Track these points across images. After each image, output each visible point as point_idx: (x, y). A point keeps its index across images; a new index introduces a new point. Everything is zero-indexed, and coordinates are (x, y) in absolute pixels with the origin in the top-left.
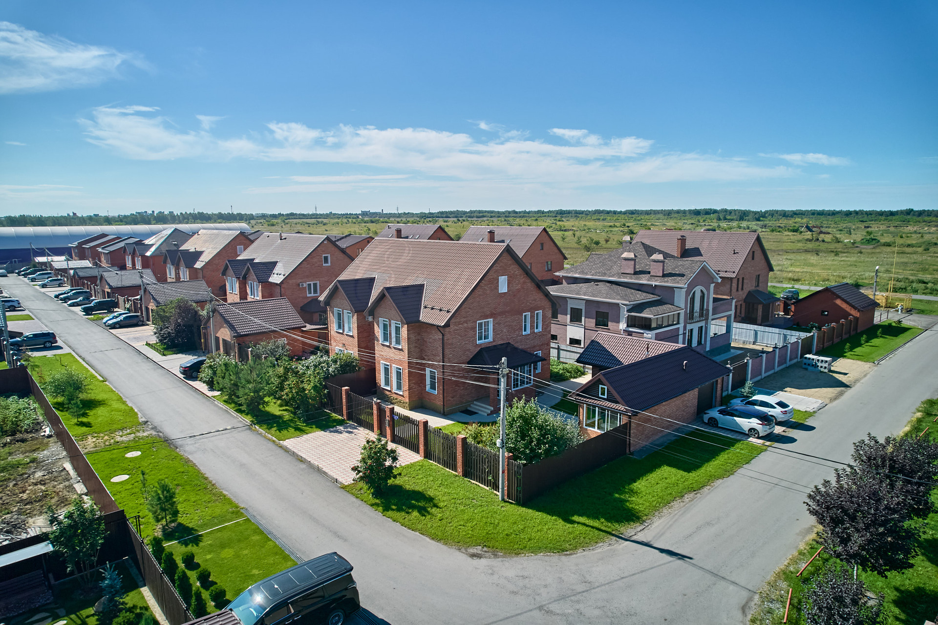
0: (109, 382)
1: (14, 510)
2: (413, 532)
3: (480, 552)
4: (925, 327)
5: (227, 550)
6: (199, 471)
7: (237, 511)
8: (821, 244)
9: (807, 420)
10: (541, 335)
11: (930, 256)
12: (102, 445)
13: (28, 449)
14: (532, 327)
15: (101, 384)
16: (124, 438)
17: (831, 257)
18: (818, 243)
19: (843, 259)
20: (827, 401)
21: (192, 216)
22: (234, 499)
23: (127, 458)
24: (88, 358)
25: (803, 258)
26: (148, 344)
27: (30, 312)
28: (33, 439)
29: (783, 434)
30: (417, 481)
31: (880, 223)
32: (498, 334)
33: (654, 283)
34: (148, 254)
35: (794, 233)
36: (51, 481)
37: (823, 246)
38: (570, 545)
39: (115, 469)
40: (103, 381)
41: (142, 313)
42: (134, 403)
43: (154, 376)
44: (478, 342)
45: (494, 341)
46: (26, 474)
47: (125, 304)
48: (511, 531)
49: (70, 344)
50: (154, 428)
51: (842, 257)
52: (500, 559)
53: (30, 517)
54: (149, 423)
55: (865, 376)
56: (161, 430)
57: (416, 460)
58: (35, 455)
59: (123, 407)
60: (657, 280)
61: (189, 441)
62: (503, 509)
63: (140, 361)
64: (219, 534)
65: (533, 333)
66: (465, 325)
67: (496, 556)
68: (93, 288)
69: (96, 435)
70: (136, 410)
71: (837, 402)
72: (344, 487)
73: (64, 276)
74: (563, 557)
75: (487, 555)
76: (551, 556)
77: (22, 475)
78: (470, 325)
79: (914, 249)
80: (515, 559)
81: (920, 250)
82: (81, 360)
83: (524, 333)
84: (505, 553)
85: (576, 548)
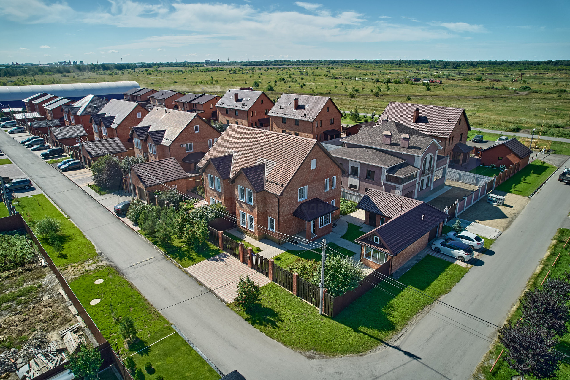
0: (72, 219)
1: (38, 328)
2: (273, 340)
3: (313, 355)
4: (558, 166)
5: (168, 358)
6: (140, 295)
7: (170, 328)
8: (495, 91)
9: (491, 246)
10: (335, 190)
11: (561, 102)
12: (78, 273)
13: (34, 277)
14: (330, 186)
15: (67, 221)
16: (90, 268)
17: (501, 103)
18: (493, 91)
19: (509, 105)
20: (502, 229)
21: (97, 67)
22: (166, 317)
23: (96, 285)
24: (54, 198)
25: (484, 104)
26: (89, 186)
27: (9, 156)
28: (36, 268)
29: (478, 258)
30: (271, 300)
31: (531, 71)
32: (311, 194)
33: (402, 152)
34: (79, 114)
35: (478, 81)
36: (54, 303)
37: (497, 93)
38: (363, 348)
39: (91, 294)
40: (68, 219)
41: (81, 160)
42: (91, 237)
43: (98, 213)
44: (299, 200)
45: (308, 198)
46: (38, 297)
47: (69, 152)
48: (329, 338)
49: (41, 186)
50: (107, 259)
51: (508, 103)
52: (324, 360)
53: (48, 332)
54: (103, 254)
55: (524, 208)
56: (112, 260)
57: (268, 283)
58: (40, 282)
59: (85, 241)
60: (404, 150)
61: (131, 270)
62: (322, 321)
63: (87, 200)
64: (162, 346)
65: (330, 190)
66: (292, 192)
67: (322, 357)
68: (45, 137)
69: (73, 265)
70: (93, 244)
71: (508, 230)
72: (229, 306)
73: (24, 125)
74: (360, 357)
75: (317, 356)
76: (352, 357)
77: (35, 298)
78: (294, 191)
79: (552, 95)
80: (333, 359)
81: (555, 96)
82: (50, 200)
83: (325, 191)
84: (327, 355)
85: (366, 350)
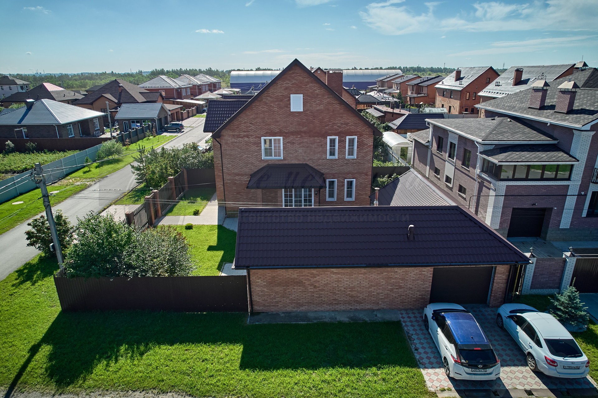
10: (356, 162)
14: (341, 152)
16: (79, 183)
21: (413, 69)
32: (291, 154)
33: (549, 121)
44: (264, 158)
45: (284, 159)
50: (99, 181)
54: (105, 178)
65: (342, 158)
66: (246, 139)
78: (252, 140)
83: (329, 157)
